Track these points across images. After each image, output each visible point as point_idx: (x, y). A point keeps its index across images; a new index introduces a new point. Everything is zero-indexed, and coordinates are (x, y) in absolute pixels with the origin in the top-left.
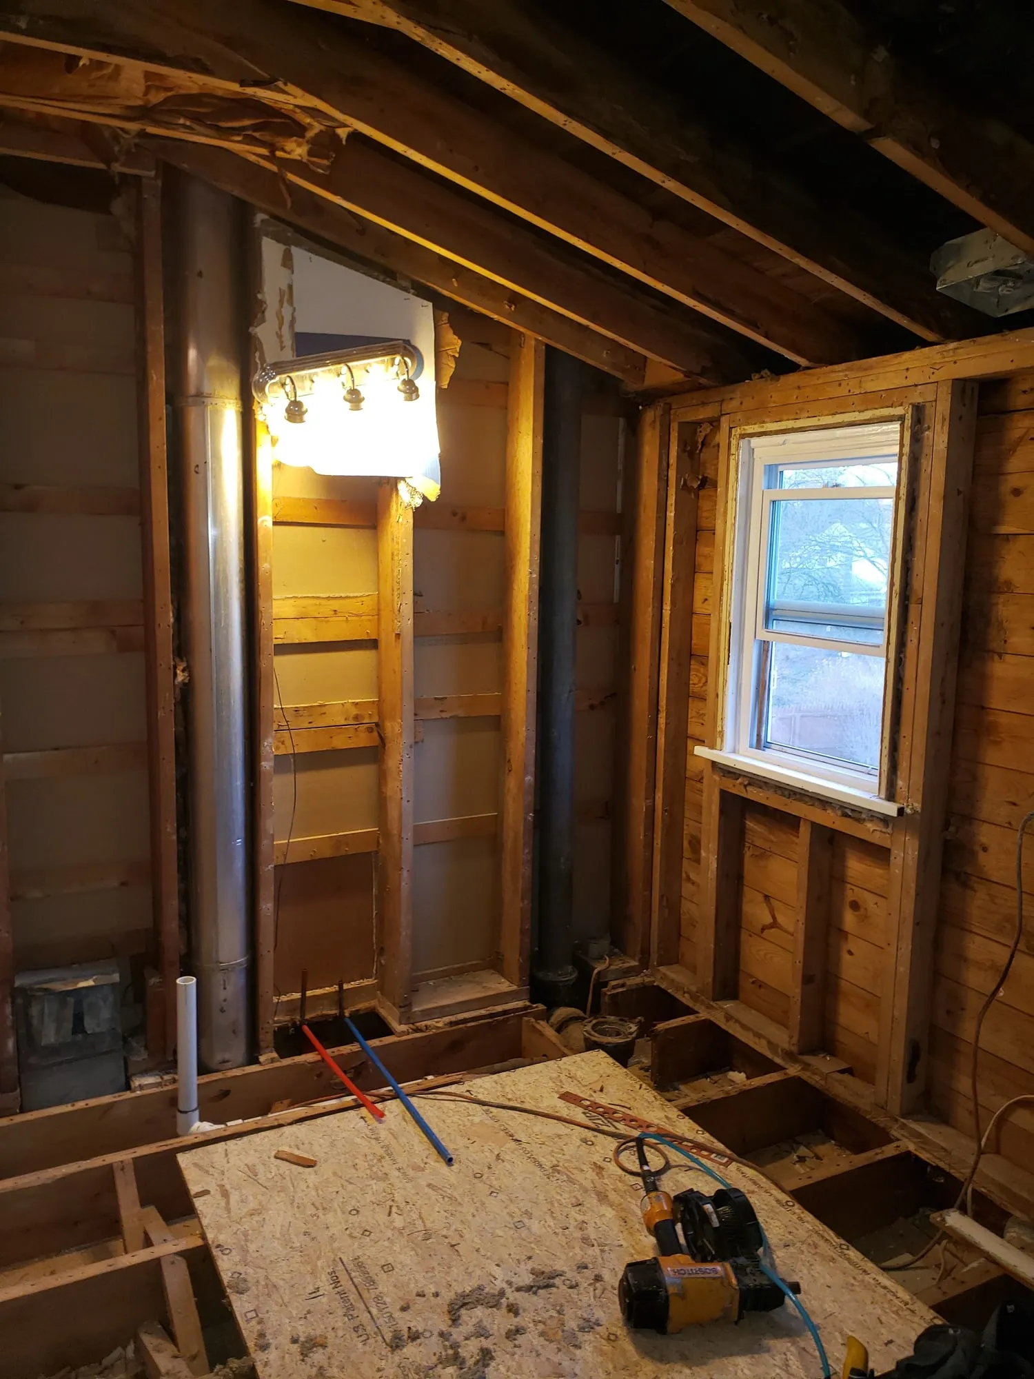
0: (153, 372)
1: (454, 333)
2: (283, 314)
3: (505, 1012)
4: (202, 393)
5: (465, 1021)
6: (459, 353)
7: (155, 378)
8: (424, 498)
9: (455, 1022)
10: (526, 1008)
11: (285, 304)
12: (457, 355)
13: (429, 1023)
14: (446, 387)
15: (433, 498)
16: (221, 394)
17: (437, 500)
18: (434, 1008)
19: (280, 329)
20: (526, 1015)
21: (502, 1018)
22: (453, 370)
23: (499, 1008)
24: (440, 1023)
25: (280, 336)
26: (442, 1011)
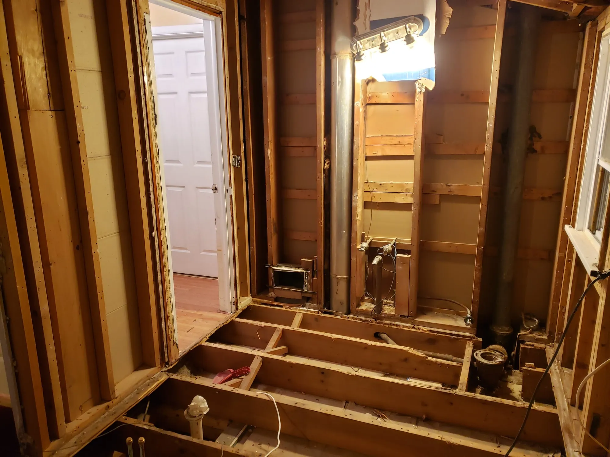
0: (318, 47)
1: (449, 6)
2: (367, 14)
3: (459, 335)
4: (335, 53)
5: (438, 332)
6: (452, 16)
7: (318, 49)
8: (426, 88)
9: (433, 331)
10: (470, 337)
11: (367, 9)
12: (450, 17)
13: (420, 327)
14: (445, 33)
15: (431, 88)
16: (342, 52)
17: (433, 89)
18: (426, 322)
19: (365, 21)
20: (470, 340)
21: (456, 337)
22: (448, 24)
23: (457, 333)
24: (425, 329)
25: (365, 24)
26: (429, 325)
